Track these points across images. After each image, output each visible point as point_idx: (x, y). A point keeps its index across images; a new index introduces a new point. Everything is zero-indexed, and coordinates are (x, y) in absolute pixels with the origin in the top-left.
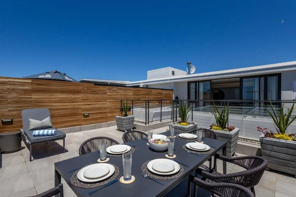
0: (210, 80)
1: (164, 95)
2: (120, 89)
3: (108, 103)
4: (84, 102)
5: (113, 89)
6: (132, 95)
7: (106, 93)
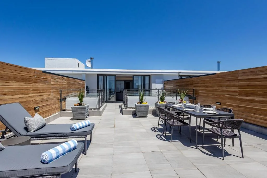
0: (115, 75)
1: (81, 85)
2: (59, 79)
3: (52, 93)
4: (35, 93)
5: (55, 78)
6: (66, 85)
7: (50, 83)
